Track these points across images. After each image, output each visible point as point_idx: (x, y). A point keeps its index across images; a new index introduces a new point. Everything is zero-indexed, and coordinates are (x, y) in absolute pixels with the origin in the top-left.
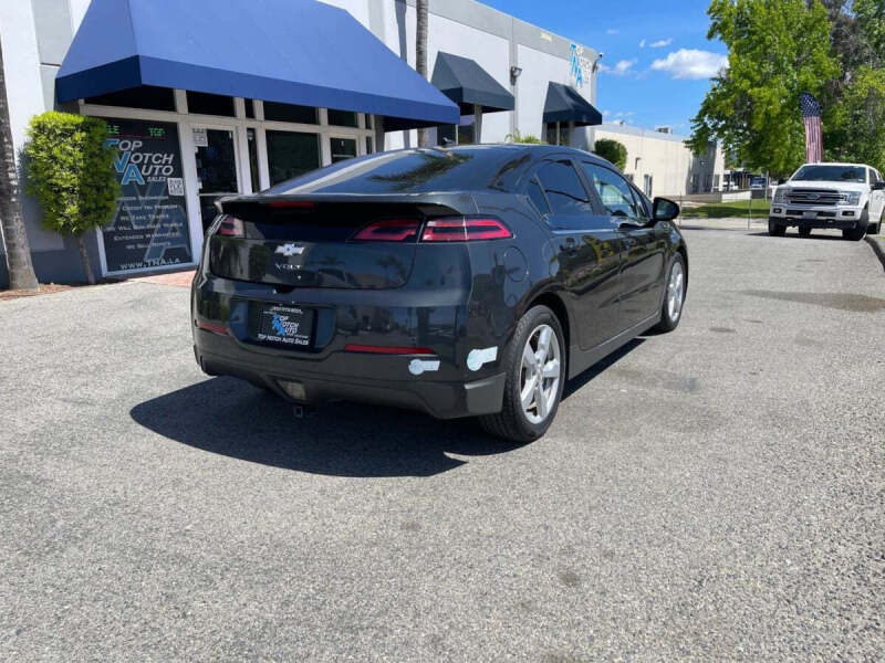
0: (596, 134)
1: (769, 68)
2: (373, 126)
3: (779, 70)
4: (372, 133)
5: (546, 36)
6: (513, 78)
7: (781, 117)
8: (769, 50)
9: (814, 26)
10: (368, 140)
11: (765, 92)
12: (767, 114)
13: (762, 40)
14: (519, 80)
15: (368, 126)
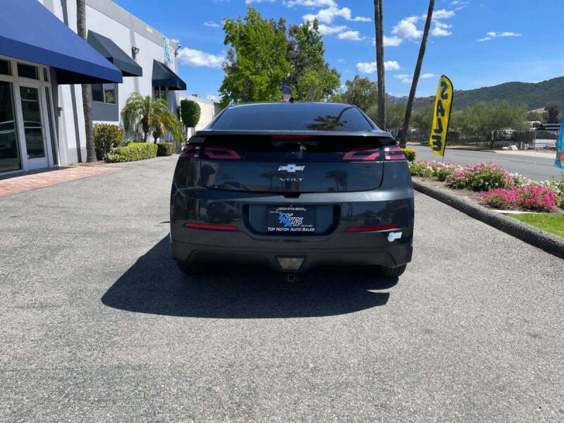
0: (181, 96)
1: (259, 65)
2: (49, 79)
3: (264, 67)
4: (49, 85)
5: (149, 30)
6: (134, 54)
7: (266, 92)
8: (258, 55)
9: (279, 44)
10: (47, 89)
11: (258, 79)
12: (260, 91)
13: (254, 49)
14: (137, 56)
15: (46, 80)
